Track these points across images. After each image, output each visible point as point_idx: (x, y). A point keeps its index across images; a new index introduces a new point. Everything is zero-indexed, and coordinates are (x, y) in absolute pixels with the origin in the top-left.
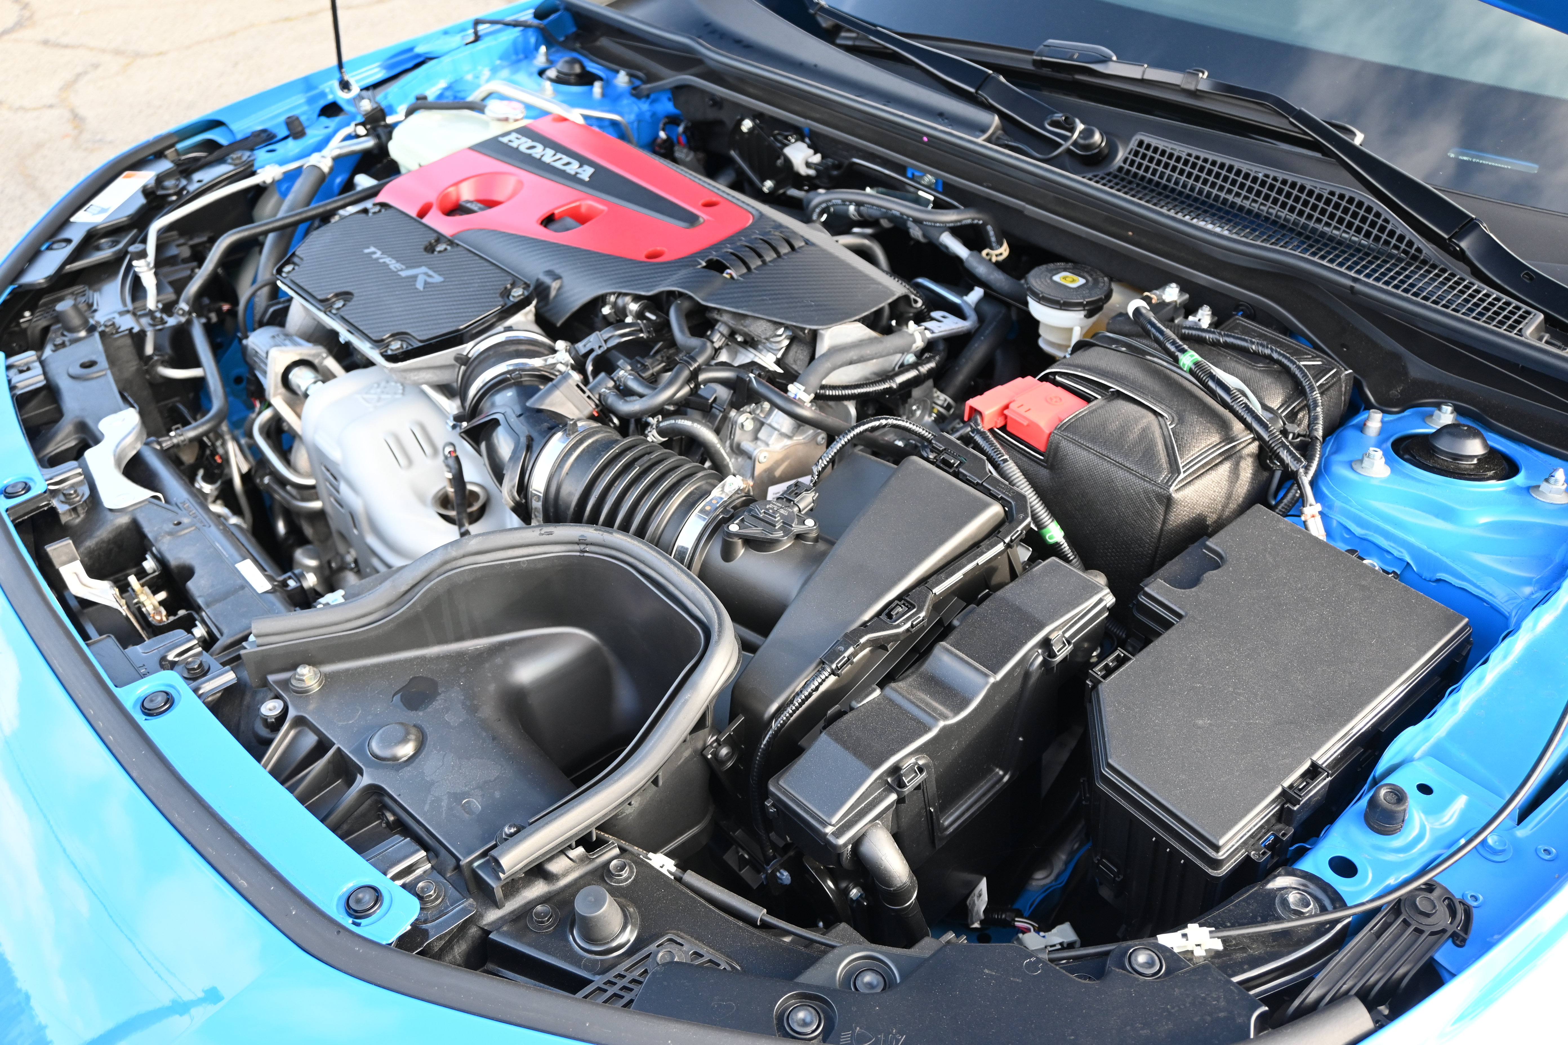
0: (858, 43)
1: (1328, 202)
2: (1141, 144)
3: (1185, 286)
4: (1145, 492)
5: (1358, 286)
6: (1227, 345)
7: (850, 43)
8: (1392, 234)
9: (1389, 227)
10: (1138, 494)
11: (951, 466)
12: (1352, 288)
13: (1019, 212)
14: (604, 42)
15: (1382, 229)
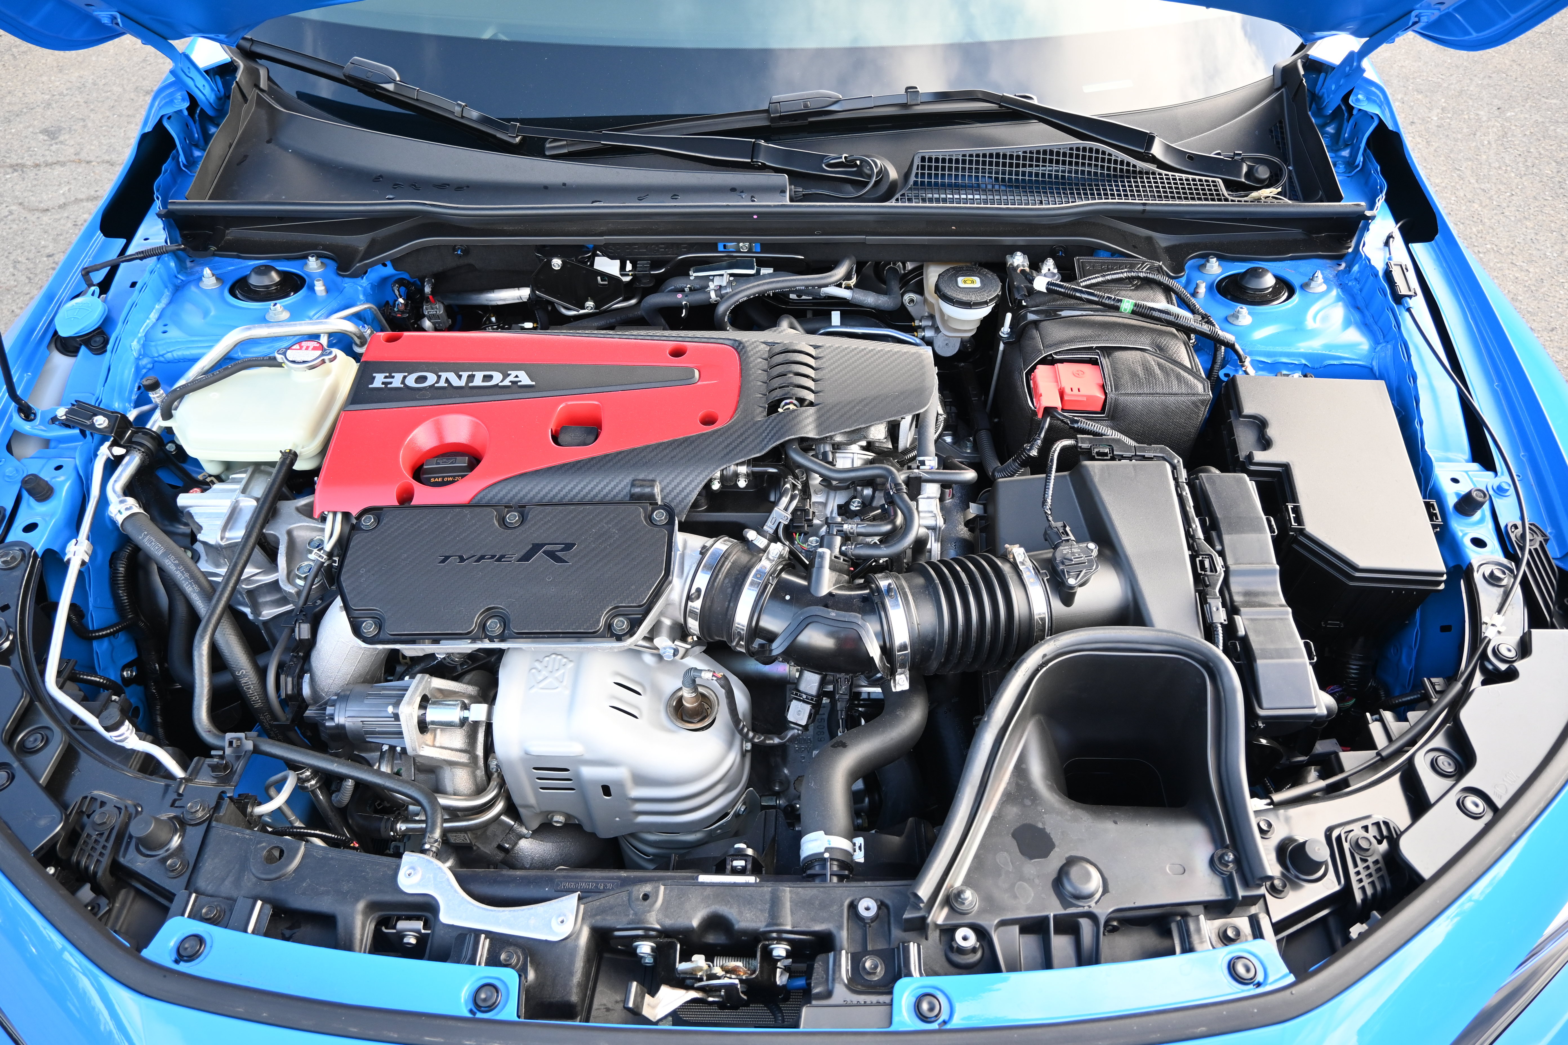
0: (572, 149)
1: (1071, 156)
2: (923, 159)
3: (1024, 249)
4: (1194, 403)
5: (1147, 208)
6: (1108, 281)
7: (565, 151)
8: (1116, 162)
9: (1113, 158)
10: (1188, 407)
11: (1106, 454)
12: (1144, 211)
13: (863, 244)
14: (233, 233)
15: (1109, 161)
